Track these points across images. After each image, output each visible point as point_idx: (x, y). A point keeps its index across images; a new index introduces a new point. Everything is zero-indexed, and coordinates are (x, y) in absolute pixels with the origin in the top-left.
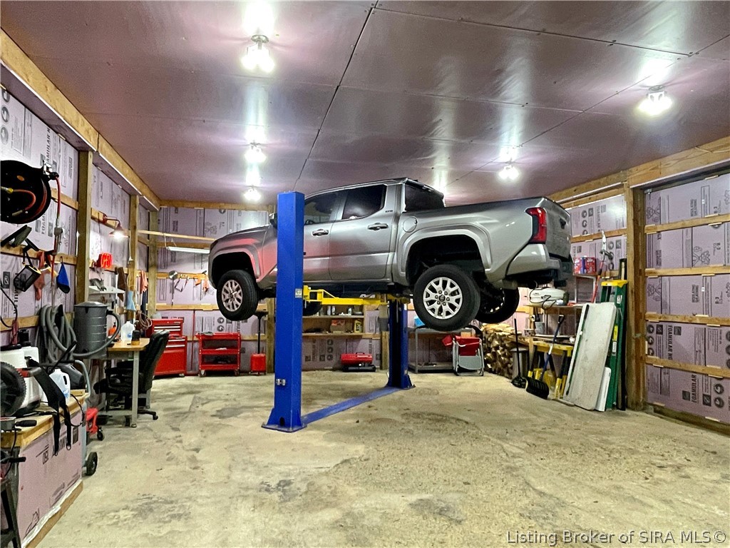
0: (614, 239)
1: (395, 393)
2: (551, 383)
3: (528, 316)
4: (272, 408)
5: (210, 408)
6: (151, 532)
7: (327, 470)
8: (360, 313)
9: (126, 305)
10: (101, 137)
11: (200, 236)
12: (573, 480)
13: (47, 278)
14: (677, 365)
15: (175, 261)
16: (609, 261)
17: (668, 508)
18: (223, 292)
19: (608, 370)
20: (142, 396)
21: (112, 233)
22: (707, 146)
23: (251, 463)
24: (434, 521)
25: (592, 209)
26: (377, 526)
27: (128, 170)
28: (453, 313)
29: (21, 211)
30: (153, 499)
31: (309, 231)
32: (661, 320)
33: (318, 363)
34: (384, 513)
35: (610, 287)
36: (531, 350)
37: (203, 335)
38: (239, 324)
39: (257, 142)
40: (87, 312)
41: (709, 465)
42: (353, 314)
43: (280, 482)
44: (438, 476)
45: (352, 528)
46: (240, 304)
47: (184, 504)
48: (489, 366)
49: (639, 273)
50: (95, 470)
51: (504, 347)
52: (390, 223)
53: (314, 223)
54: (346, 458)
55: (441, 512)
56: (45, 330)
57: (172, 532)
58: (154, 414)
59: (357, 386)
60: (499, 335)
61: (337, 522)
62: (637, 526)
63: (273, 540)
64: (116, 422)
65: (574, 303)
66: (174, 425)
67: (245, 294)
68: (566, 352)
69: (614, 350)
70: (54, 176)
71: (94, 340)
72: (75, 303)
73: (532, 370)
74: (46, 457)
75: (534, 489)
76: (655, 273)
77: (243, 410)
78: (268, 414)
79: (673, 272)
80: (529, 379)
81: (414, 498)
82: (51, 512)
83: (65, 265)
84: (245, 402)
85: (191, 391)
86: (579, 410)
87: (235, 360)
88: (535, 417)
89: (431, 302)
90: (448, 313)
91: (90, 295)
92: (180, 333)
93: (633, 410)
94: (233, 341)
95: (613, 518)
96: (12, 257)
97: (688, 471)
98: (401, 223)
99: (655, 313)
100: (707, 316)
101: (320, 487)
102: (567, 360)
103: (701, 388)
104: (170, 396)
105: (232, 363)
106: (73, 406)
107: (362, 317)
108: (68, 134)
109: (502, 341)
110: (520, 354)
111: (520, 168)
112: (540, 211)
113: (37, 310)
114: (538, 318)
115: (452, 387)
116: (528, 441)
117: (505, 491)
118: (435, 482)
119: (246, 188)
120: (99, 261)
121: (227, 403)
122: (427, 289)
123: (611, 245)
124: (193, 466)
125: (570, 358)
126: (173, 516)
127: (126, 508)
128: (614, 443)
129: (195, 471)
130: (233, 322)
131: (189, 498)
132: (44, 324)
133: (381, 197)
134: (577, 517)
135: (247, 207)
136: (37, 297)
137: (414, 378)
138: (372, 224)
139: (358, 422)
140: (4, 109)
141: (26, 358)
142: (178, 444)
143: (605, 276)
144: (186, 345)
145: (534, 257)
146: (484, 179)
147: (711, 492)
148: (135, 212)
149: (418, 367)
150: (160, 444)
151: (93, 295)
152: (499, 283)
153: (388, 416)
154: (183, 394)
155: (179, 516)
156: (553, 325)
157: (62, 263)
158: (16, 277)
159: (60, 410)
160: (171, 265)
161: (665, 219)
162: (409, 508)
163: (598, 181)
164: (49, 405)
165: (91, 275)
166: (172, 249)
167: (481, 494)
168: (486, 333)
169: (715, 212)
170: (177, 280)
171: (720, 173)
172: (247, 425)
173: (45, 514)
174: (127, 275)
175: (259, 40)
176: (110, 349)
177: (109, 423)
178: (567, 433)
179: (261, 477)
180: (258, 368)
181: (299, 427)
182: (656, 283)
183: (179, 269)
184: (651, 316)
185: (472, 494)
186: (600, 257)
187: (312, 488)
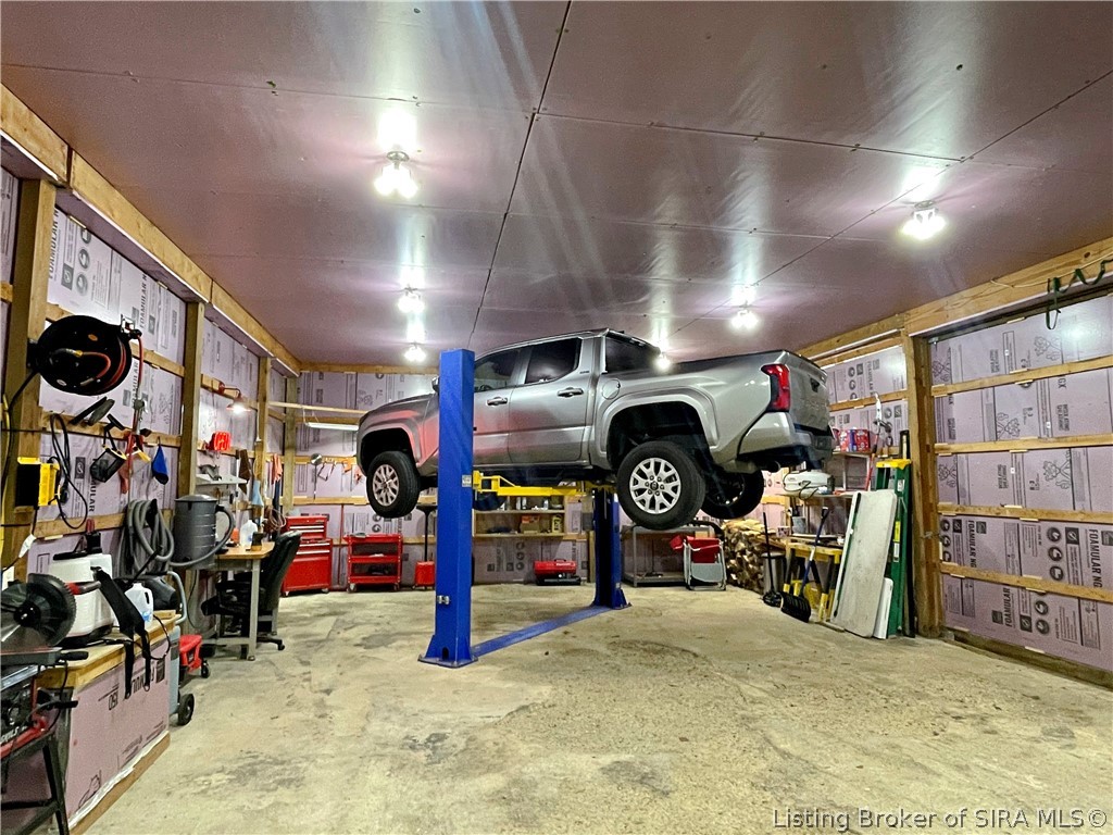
0: (892, 405)
1: (602, 614)
2: (815, 598)
3: (783, 509)
4: (431, 635)
5: (355, 634)
6: (247, 804)
7: (497, 720)
8: (559, 506)
9: (251, 499)
10: (215, 285)
11: (351, 408)
12: (832, 736)
13: (136, 465)
14: (984, 575)
15: (318, 441)
16: (886, 434)
17: (962, 777)
18: (374, 481)
19: (889, 582)
20: (265, 618)
21: (229, 406)
22: (1006, 279)
23: (396, 709)
24: (632, 792)
25: (861, 365)
26: (553, 799)
27: (253, 325)
28: (670, 506)
29: (92, 379)
30: (259, 759)
31: (482, 399)
32: (960, 512)
33: (504, 574)
34: (565, 780)
35: (888, 469)
36: (788, 556)
37: (353, 538)
38: (400, 523)
39: (413, 287)
40: (190, 507)
41: (1028, 716)
42: (550, 508)
43: (431, 736)
44: (645, 729)
45: (518, 801)
46: (395, 496)
47: (299, 765)
48: (734, 576)
49: (927, 450)
50: (190, 719)
51: (752, 550)
52: (585, 387)
53: (491, 389)
54: (526, 703)
55: (644, 779)
56: (131, 531)
57: (276, 804)
58: (279, 642)
59: (552, 605)
60: (746, 536)
61: (498, 792)
62: (914, 802)
63: (409, 816)
64: (229, 653)
65: (842, 491)
66: (305, 658)
67: (402, 483)
68: (832, 557)
69: (896, 554)
70: (136, 334)
71: (199, 546)
72: (177, 497)
73: (788, 583)
74: (114, 701)
75: (776, 748)
76: (947, 449)
77: (398, 637)
78: (428, 641)
79: (971, 447)
80: (784, 594)
81: (607, 760)
82: (119, 775)
83: (163, 448)
84: (402, 628)
85: (334, 611)
86: (850, 637)
87: (393, 570)
88: (789, 647)
89: (640, 491)
90: (662, 506)
91: (197, 486)
92: (324, 534)
93: (926, 637)
94: (393, 545)
95: (882, 790)
96: (88, 438)
97: (994, 723)
98: (599, 388)
99: (950, 503)
100: (1020, 507)
101: (483, 744)
102: (834, 568)
103: (1016, 607)
104: (305, 619)
105: (390, 574)
106: (155, 633)
107: (562, 511)
108: (169, 281)
109: (750, 543)
110: (773, 561)
111: (759, 314)
112: (780, 370)
113: (123, 506)
114: (796, 512)
115: (680, 606)
116: (776, 680)
117: (735, 751)
118: (640, 737)
119: (407, 346)
120: (212, 442)
121: (378, 628)
122: (634, 475)
123: (889, 413)
124: (319, 714)
125: (838, 565)
126: (281, 783)
127: (222, 770)
128: (894, 684)
129: (321, 720)
130: (393, 520)
131: (307, 758)
132: (130, 524)
133: (574, 356)
134: (832, 789)
135: (411, 371)
136: (123, 489)
137: (630, 593)
138: (563, 389)
139: (547, 654)
140: (83, 252)
141: (92, 568)
142: (306, 684)
143: (882, 454)
144: (331, 551)
145: (774, 430)
146: (712, 327)
147: (1025, 755)
148: (265, 379)
149: (638, 579)
150: (281, 682)
151: (202, 487)
152: (731, 465)
153: (589, 646)
154: (324, 615)
155: (291, 781)
156: (816, 521)
157: (160, 445)
158: (94, 464)
159: (136, 637)
160: (314, 446)
161: (957, 376)
162: (600, 774)
163: (867, 328)
164: (121, 631)
165: (199, 460)
166: (312, 425)
167: (702, 754)
168: (729, 532)
169: (1024, 367)
170: (321, 466)
171: (1026, 314)
172: (399, 658)
173: (109, 779)
174: (253, 459)
175: (396, 158)
176: (221, 556)
177: (217, 654)
178: (831, 670)
179: (406, 730)
180: (422, 581)
181: (466, 661)
182: (950, 463)
183: (322, 452)
184: (944, 508)
185: (689, 754)
186: (874, 429)
187: (472, 747)
